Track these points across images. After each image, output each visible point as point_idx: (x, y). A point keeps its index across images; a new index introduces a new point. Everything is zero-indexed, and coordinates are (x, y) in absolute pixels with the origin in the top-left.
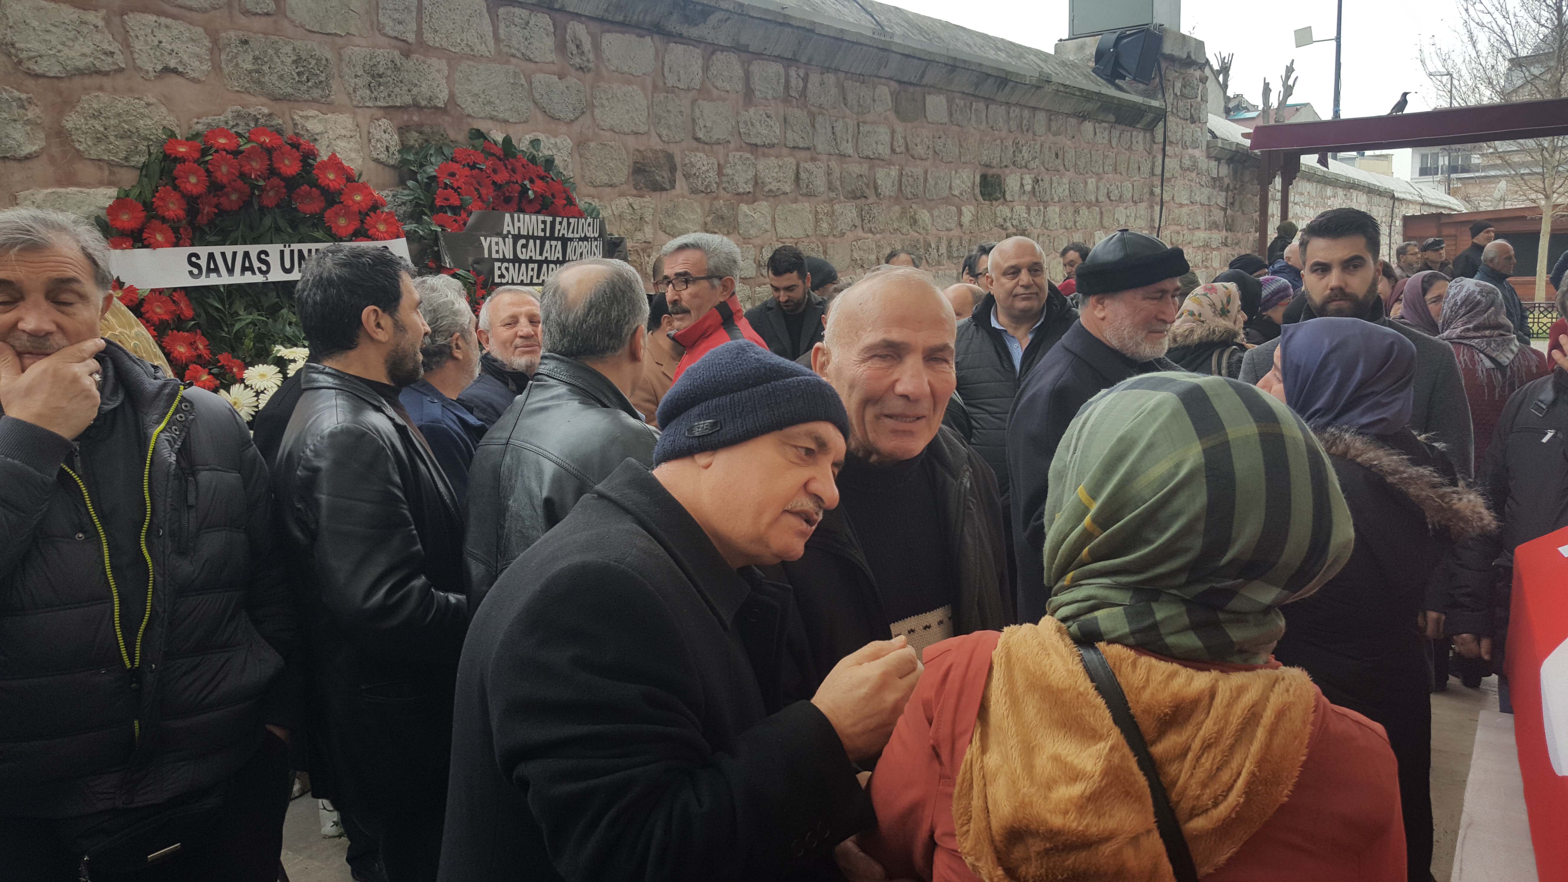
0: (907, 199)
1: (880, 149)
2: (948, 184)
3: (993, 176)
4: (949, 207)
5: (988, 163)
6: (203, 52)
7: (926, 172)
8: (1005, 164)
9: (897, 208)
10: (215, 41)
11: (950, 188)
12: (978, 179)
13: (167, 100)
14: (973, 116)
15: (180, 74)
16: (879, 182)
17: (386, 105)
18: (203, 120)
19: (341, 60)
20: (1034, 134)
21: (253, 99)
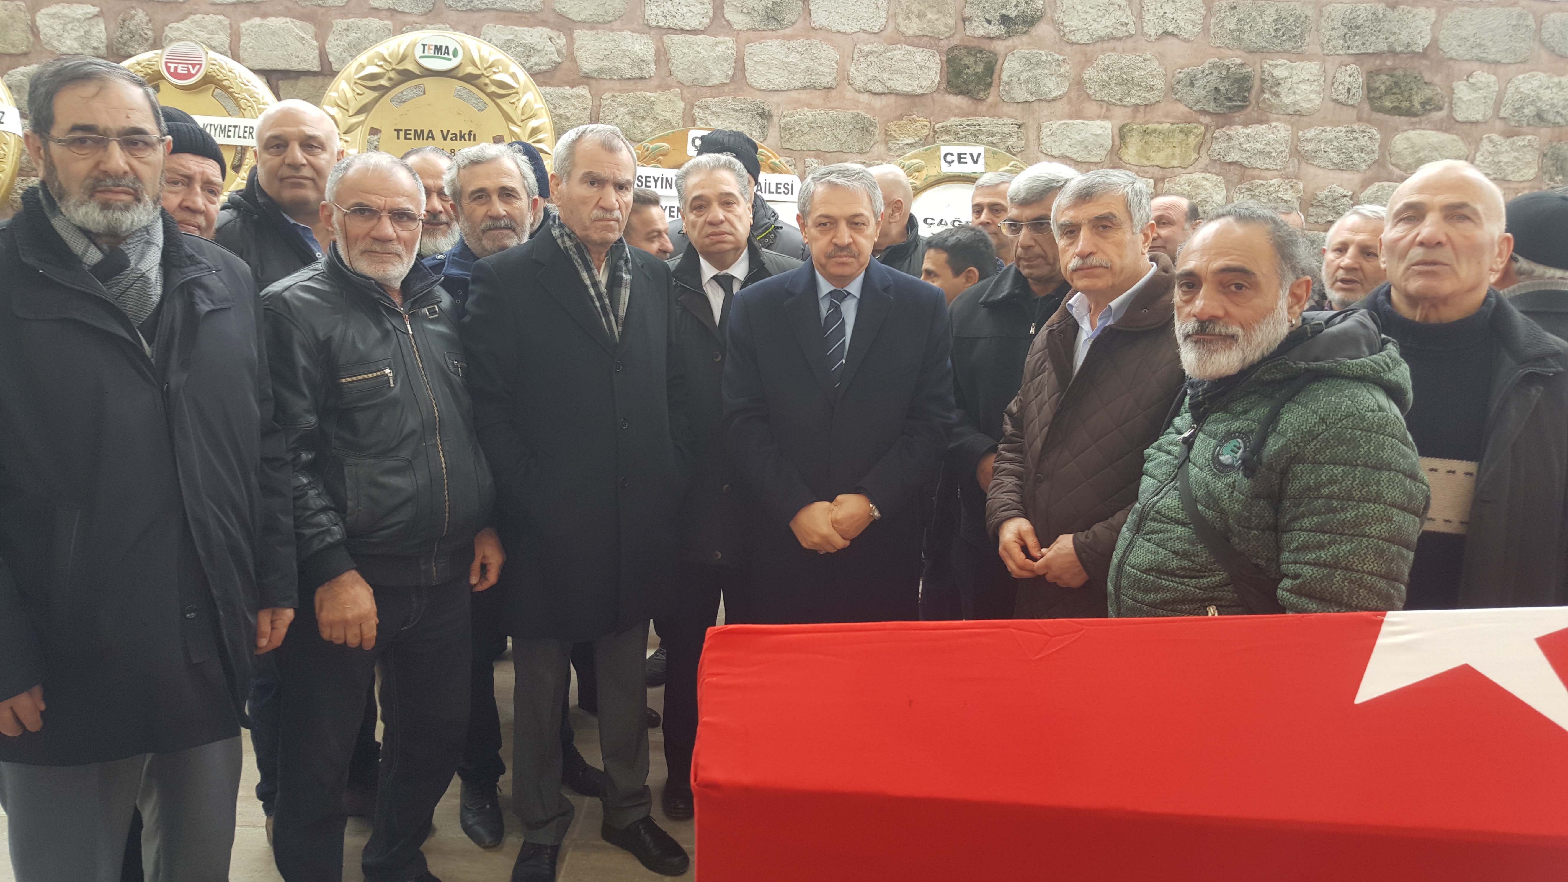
6: (1197, 18)
10: (1209, 10)
13: (1161, 57)
15: (1176, 36)
17: (1357, 52)
18: (1186, 70)
19: (1321, 16)
21: (1231, 52)
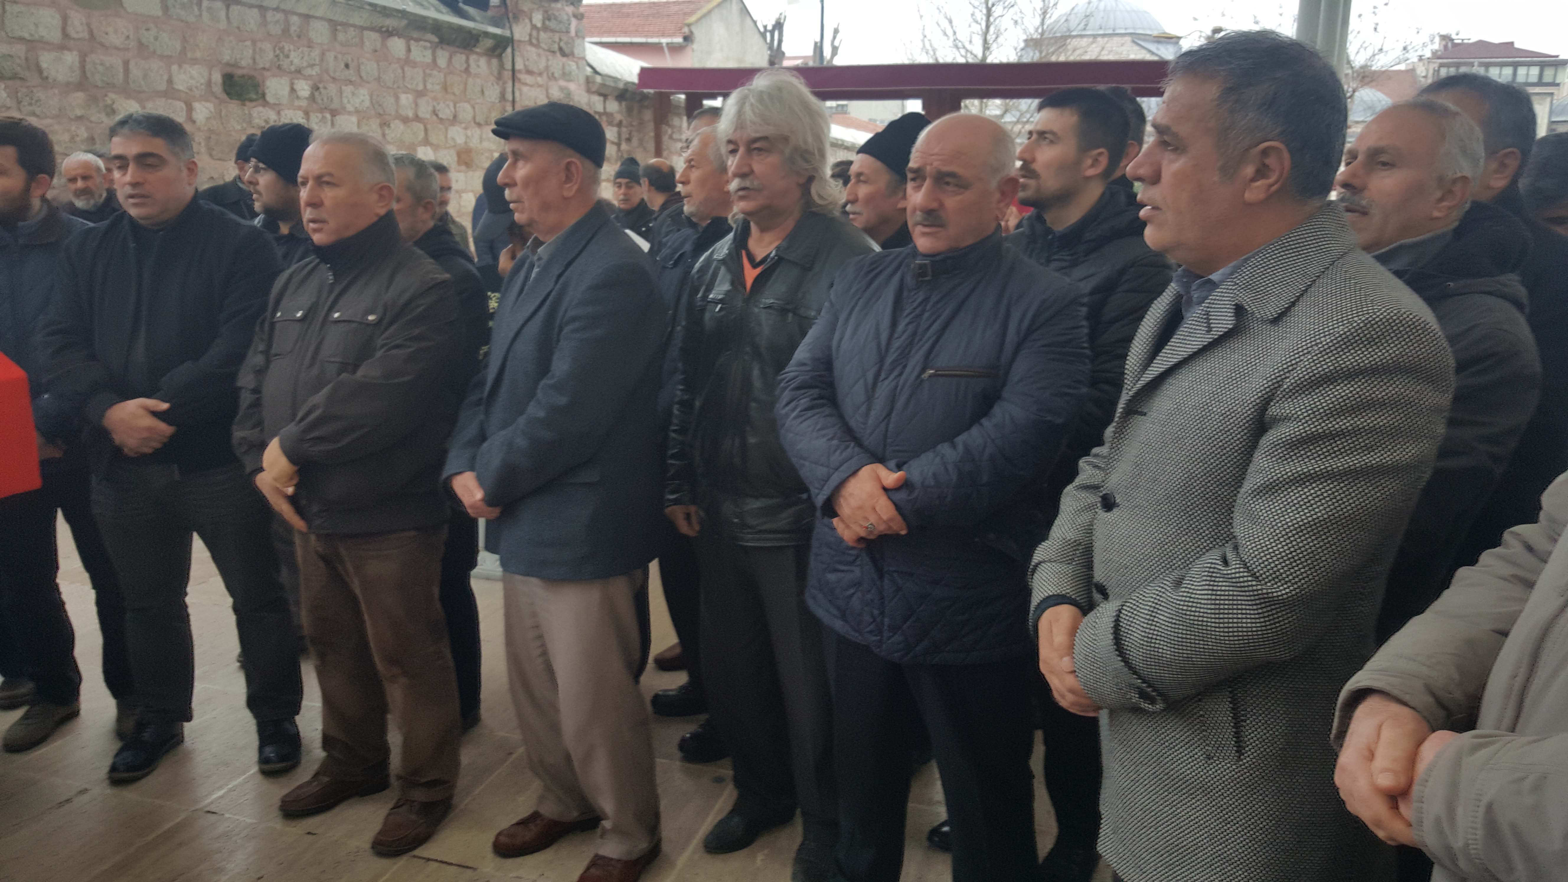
0: (97, 86)
1: (43, 32)
2: (166, 77)
3: (243, 76)
4: (170, 101)
5: (232, 62)
7: (126, 63)
8: (261, 66)
9: (80, 96)
11: (170, 81)
12: (217, 77)
14: (205, 14)
16: (44, 65)
20: (310, 40)
